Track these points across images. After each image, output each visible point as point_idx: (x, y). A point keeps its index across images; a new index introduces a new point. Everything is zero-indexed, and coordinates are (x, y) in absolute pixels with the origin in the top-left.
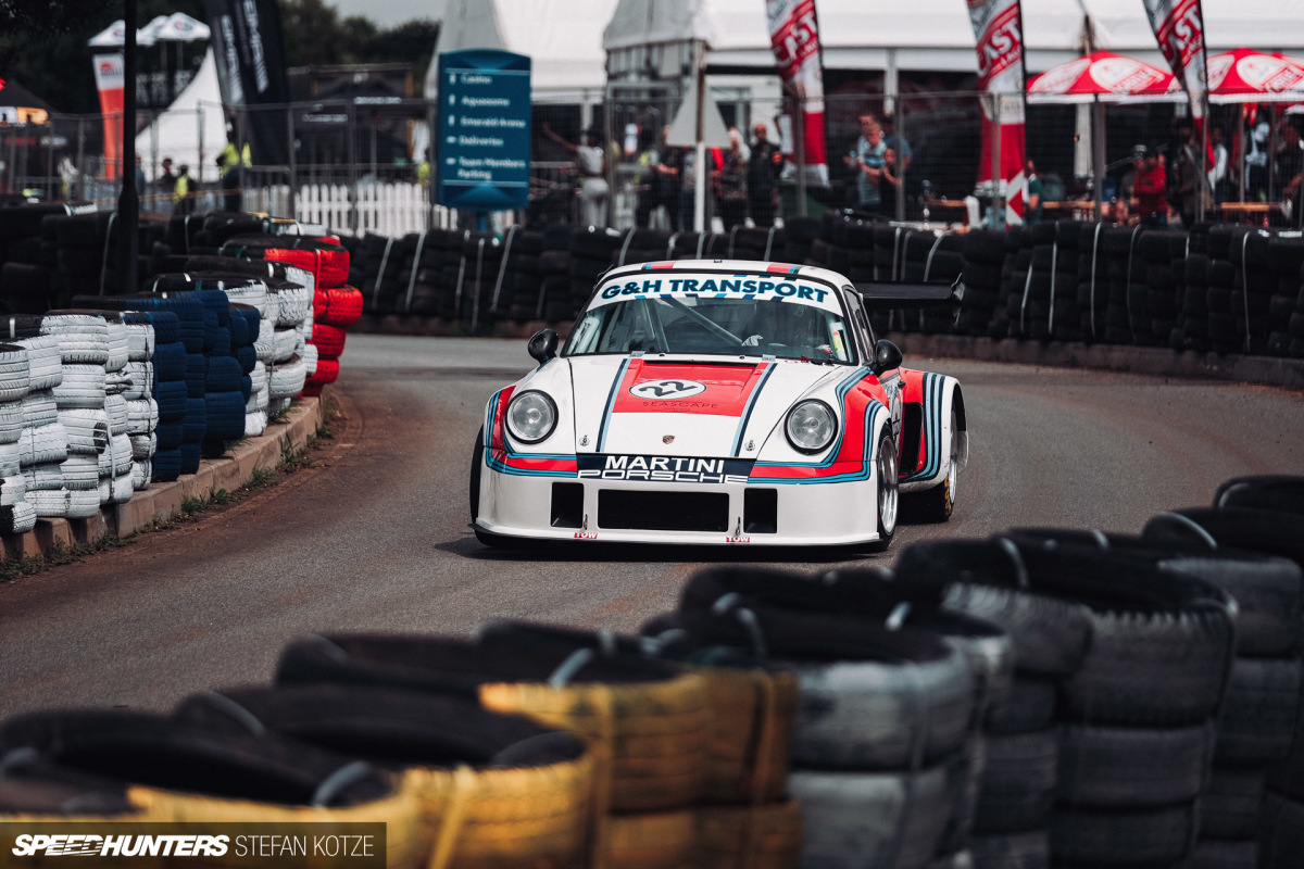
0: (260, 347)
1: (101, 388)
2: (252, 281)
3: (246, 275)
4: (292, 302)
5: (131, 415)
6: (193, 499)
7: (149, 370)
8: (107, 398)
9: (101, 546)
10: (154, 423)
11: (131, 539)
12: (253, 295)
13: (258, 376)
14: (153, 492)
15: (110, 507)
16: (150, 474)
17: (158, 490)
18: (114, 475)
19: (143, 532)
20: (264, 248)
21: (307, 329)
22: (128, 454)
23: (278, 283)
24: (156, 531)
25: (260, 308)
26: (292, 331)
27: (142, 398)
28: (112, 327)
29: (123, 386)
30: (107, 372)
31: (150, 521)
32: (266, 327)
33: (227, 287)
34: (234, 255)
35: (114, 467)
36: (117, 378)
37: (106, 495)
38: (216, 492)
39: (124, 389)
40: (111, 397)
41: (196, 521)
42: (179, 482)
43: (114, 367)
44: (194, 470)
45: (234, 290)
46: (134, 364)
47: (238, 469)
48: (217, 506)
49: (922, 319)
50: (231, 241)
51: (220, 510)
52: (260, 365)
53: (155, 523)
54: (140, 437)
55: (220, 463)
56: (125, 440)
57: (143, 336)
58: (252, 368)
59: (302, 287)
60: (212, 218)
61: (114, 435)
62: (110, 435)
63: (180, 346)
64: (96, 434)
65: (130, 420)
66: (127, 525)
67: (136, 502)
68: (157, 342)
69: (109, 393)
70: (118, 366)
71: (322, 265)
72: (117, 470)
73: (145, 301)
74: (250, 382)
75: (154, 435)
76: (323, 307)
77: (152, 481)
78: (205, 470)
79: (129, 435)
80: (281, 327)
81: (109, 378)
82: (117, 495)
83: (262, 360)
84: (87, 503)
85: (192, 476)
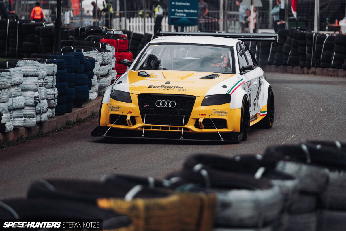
0: (95, 71)
1: (37, 84)
2: (93, 49)
3: (92, 47)
4: (107, 56)
5: (48, 93)
6: (70, 121)
7: (55, 78)
8: (39, 87)
9: (36, 137)
10: (56, 96)
11: (47, 134)
12: (94, 54)
13: (94, 80)
14: (56, 119)
15: (40, 124)
16: (55, 113)
17: (57, 118)
18: (41, 113)
19: (52, 132)
20: (100, 38)
21: (113, 65)
22: (46, 107)
23: (103, 50)
24: (56, 132)
25: (95, 58)
26: (107, 66)
27: (52, 88)
28: (40, 64)
29: (45, 83)
30: (39, 79)
31: (54, 128)
32: (97, 65)
33: (84, 51)
34: (90, 41)
35: (41, 111)
36: (43, 81)
37: (39, 119)
38: (78, 118)
39: (45, 85)
40: (41, 87)
41: (70, 128)
42: (65, 115)
43: (42, 77)
44: (70, 112)
45: (87, 52)
46: (49, 76)
47: (86, 111)
48: (78, 123)
49: (321, 63)
50: (90, 36)
51: (79, 125)
52: (95, 77)
53: (56, 129)
54: (51, 101)
55: (80, 109)
56: (45, 101)
57: (53, 67)
58: (92, 78)
59: (110, 51)
60: (87, 28)
61: (41, 100)
62: (40, 100)
63: (66, 71)
64: (35, 99)
65: (48, 95)
66: (46, 129)
67: (49, 122)
68: (58, 69)
69: (40, 86)
70: (43, 77)
71: (119, 44)
72: (42, 111)
73: (55, 55)
74: (92, 82)
75: (56, 100)
76: (119, 58)
77: (55, 115)
78: (75, 111)
79: (47, 100)
80: (102, 64)
81: (40, 81)
82: (42, 119)
83: (96, 75)
84: (32, 122)
85: (70, 113)
